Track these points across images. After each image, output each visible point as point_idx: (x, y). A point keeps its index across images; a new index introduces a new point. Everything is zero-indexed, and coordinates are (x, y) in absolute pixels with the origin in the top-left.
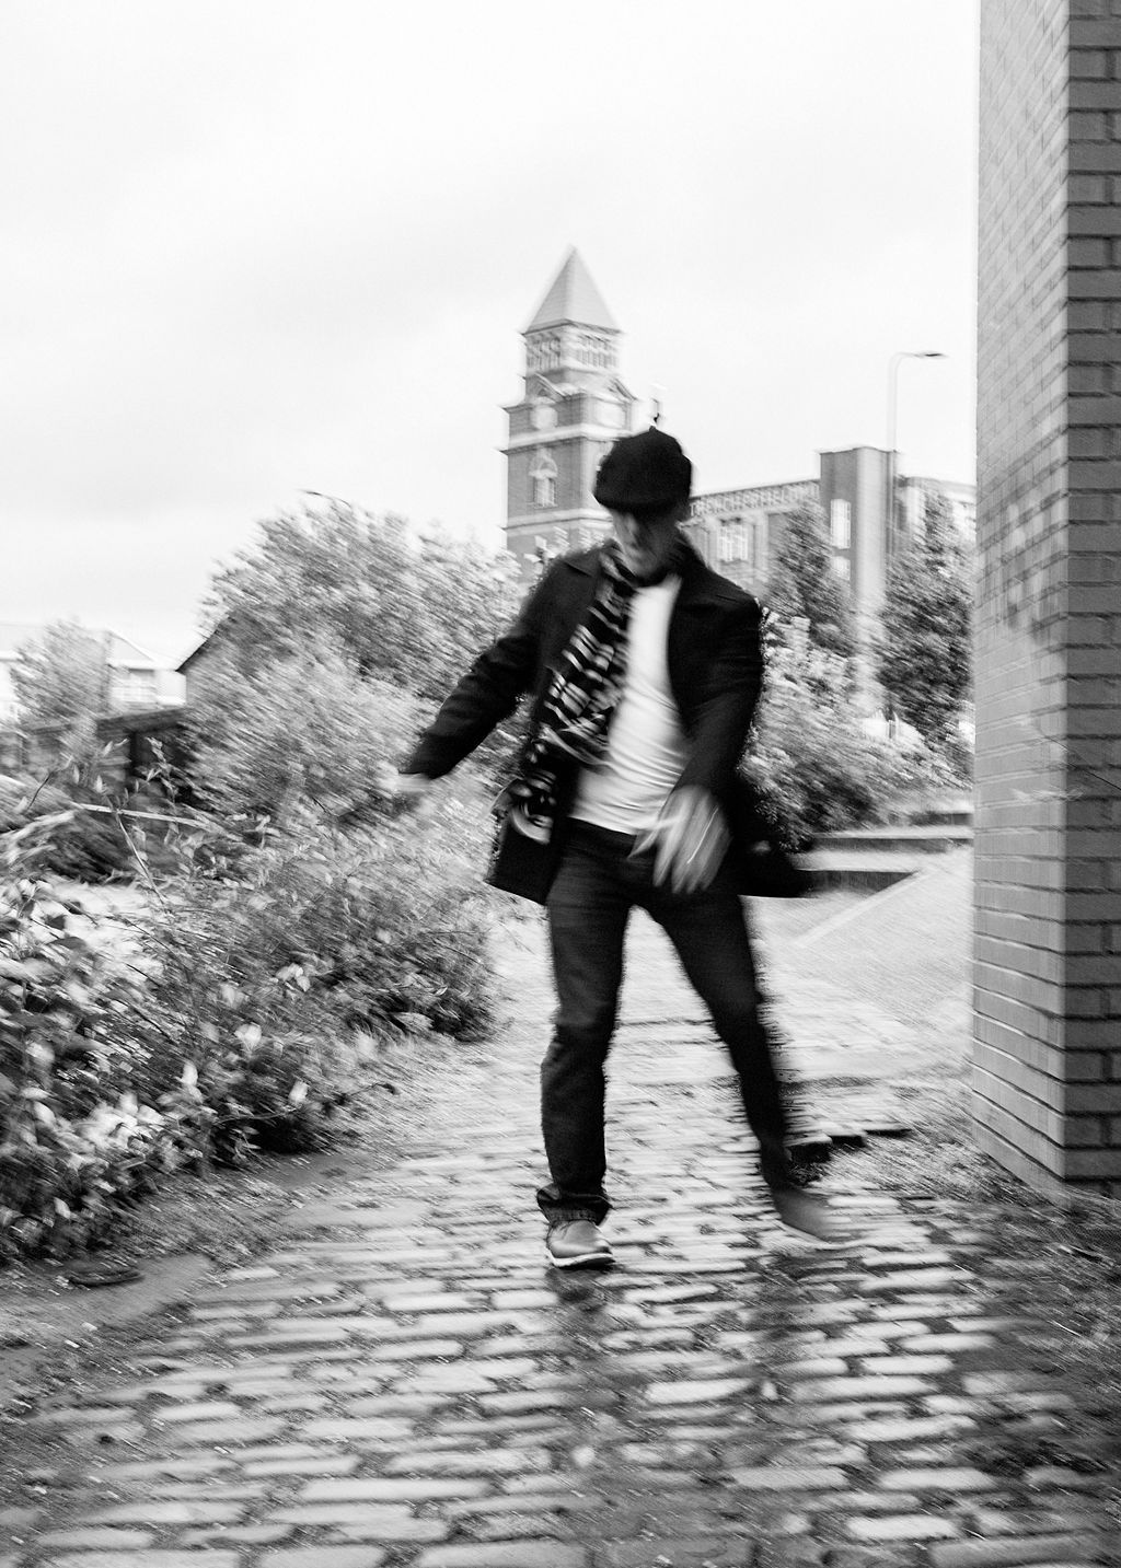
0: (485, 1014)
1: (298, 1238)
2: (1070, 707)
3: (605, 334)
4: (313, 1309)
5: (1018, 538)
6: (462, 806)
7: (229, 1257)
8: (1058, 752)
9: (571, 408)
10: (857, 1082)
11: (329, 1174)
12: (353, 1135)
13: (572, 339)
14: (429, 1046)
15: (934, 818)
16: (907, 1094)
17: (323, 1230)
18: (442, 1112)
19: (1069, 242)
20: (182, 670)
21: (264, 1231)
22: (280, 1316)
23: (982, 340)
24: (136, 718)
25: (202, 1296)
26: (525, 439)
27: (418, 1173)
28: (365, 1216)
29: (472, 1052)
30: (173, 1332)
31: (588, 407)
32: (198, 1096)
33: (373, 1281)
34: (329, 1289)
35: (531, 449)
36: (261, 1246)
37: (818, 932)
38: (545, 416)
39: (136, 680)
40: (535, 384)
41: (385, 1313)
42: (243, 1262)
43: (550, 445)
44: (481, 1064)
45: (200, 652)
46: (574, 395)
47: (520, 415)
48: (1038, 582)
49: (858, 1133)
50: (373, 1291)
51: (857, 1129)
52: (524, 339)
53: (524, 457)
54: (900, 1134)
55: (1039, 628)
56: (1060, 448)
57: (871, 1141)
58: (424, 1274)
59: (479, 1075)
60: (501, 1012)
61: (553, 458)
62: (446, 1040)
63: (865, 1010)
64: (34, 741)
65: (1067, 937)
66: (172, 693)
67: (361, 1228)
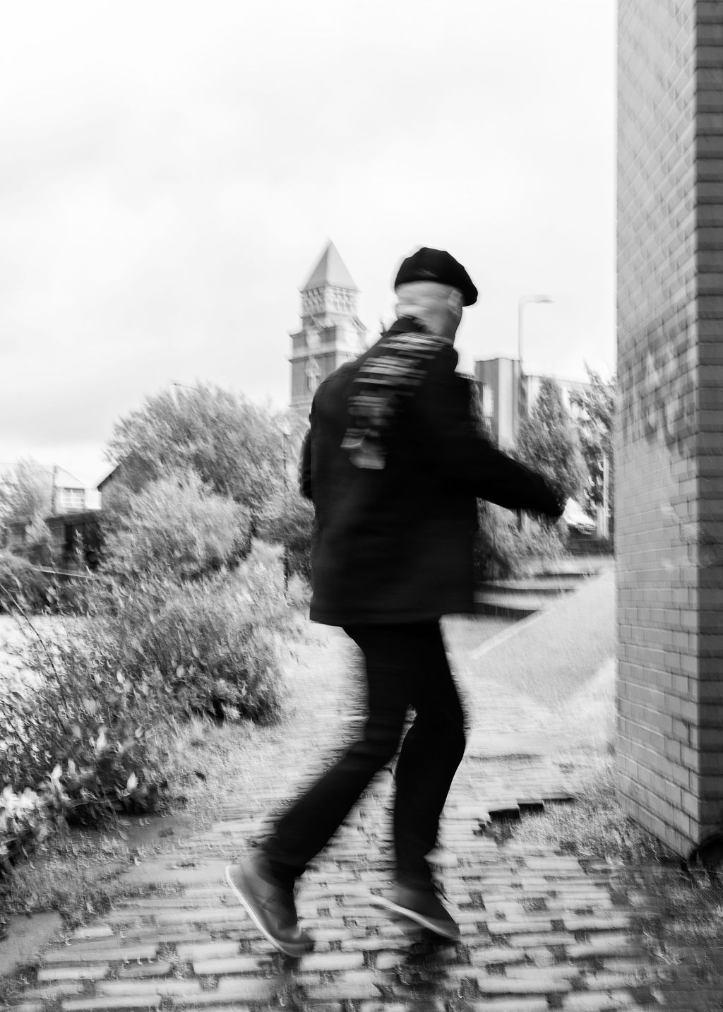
0: (276, 706)
1: (133, 895)
2: (703, 497)
3: (348, 292)
4: (134, 971)
5: (654, 378)
6: (265, 569)
7: (78, 916)
8: (693, 530)
9: (329, 334)
10: (528, 757)
11: (163, 835)
12: (183, 800)
13: (330, 294)
14: (239, 729)
15: (548, 575)
16: (567, 768)
17: (152, 887)
18: (246, 779)
19: (697, 161)
20: (100, 487)
21: (108, 889)
22: (108, 977)
23: (621, 243)
24: (71, 517)
25: (50, 957)
26: (302, 353)
27: (226, 834)
28: (184, 876)
29: (267, 732)
30: (21, 995)
31: (339, 334)
32: (60, 786)
33: (186, 942)
34: (149, 951)
35: (306, 359)
36: (104, 905)
37: (485, 648)
38: (314, 339)
39: (73, 495)
40: (308, 320)
41: (192, 975)
42: (89, 920)
43: (318, 357)
44: (273, 742)
45: (110, 477)
46: (331, 327)
47: (299, 339)
48: (672, 408)
49: (540, 802)
50: (184, 952)
51: (537, 797)
52: (301, 295)
53: (302, 364)
54: (568, 800)
55: (673, 442)
56: (692, 309)
57: (546, 806)
58: (225, 935)
59: (271, 750)
60: (287, 705)
61: (318, 364)
62: (250, 724)
63: (526, 702)
64: (10, 531)
65: (701, 666)
66: (94, 502)
67: (181, 887)
